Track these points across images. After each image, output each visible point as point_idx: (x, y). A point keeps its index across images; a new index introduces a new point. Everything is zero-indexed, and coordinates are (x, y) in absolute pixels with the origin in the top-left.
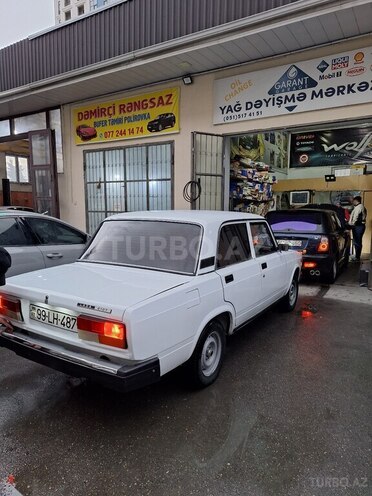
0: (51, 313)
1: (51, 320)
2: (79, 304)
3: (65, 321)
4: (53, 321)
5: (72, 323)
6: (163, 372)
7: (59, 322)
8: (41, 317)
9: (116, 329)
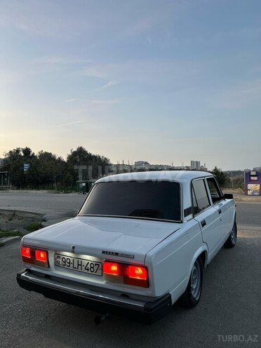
0: (76, 260)
1: (76, 266)
2: (103, 252)
3: (89, 266)
4: (78, 267)
5: (96, 268)
6: (173, 302)
7: (83, 268)
8: (66, 265)
9: (140, 271)
